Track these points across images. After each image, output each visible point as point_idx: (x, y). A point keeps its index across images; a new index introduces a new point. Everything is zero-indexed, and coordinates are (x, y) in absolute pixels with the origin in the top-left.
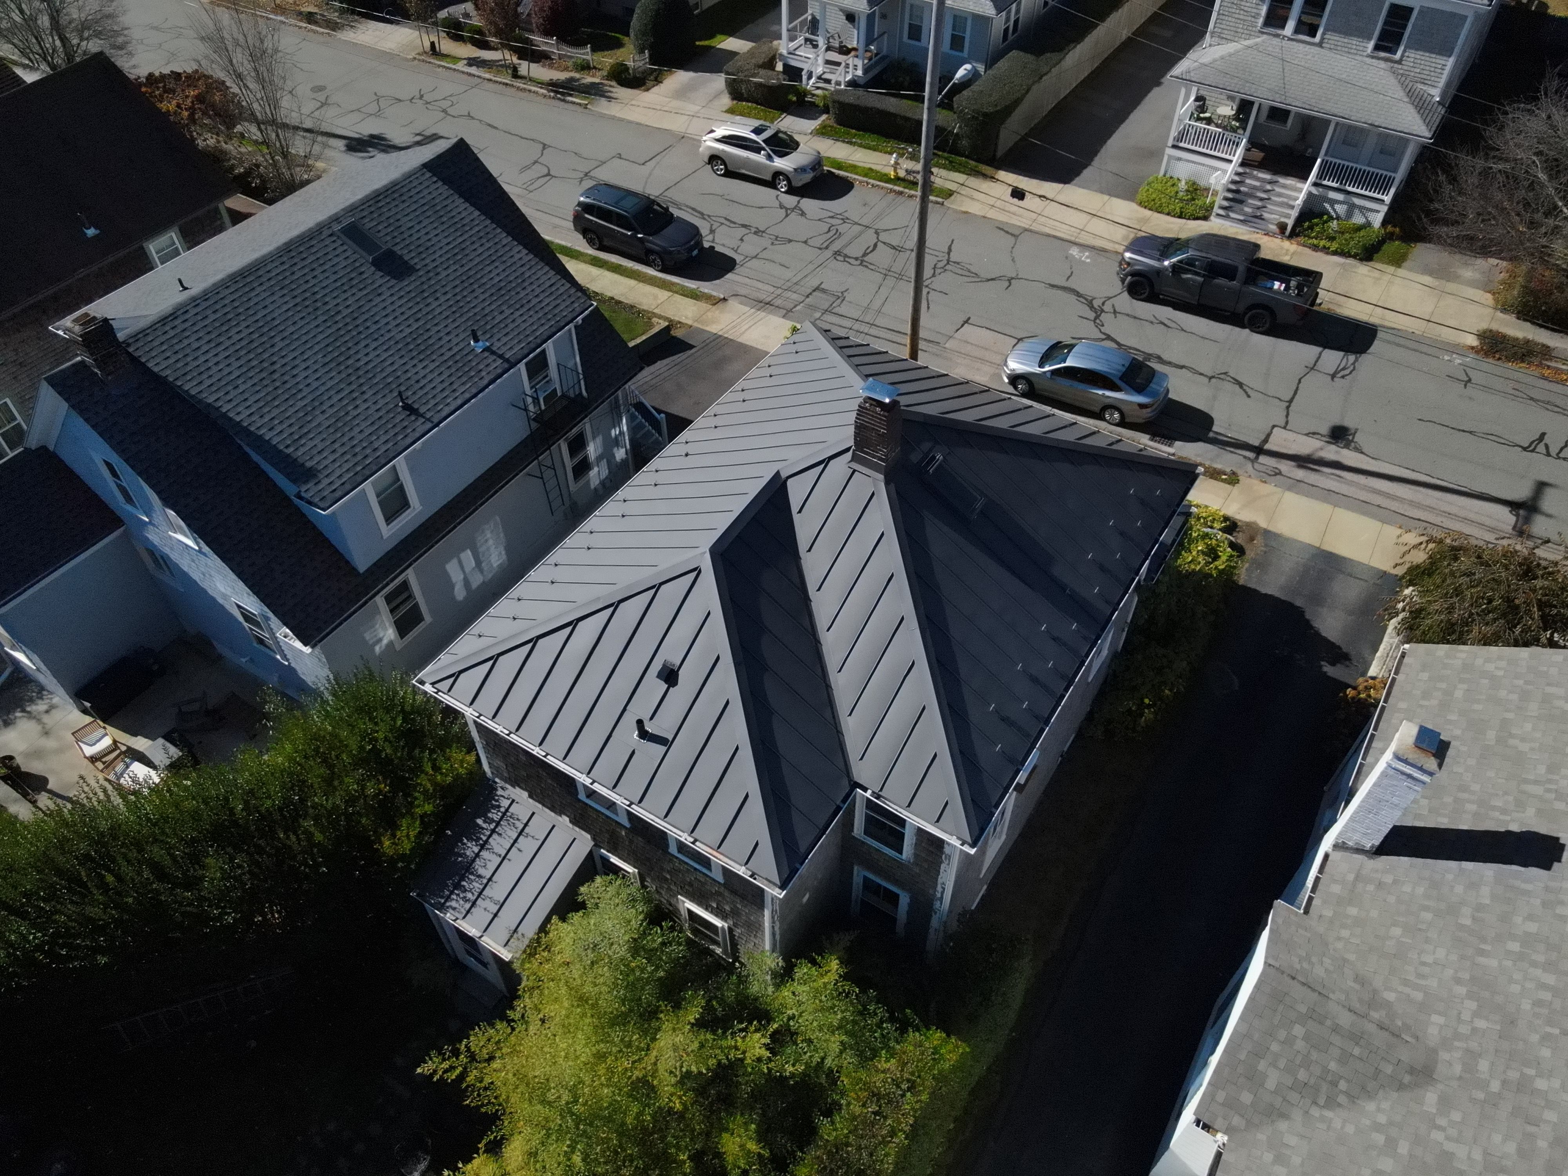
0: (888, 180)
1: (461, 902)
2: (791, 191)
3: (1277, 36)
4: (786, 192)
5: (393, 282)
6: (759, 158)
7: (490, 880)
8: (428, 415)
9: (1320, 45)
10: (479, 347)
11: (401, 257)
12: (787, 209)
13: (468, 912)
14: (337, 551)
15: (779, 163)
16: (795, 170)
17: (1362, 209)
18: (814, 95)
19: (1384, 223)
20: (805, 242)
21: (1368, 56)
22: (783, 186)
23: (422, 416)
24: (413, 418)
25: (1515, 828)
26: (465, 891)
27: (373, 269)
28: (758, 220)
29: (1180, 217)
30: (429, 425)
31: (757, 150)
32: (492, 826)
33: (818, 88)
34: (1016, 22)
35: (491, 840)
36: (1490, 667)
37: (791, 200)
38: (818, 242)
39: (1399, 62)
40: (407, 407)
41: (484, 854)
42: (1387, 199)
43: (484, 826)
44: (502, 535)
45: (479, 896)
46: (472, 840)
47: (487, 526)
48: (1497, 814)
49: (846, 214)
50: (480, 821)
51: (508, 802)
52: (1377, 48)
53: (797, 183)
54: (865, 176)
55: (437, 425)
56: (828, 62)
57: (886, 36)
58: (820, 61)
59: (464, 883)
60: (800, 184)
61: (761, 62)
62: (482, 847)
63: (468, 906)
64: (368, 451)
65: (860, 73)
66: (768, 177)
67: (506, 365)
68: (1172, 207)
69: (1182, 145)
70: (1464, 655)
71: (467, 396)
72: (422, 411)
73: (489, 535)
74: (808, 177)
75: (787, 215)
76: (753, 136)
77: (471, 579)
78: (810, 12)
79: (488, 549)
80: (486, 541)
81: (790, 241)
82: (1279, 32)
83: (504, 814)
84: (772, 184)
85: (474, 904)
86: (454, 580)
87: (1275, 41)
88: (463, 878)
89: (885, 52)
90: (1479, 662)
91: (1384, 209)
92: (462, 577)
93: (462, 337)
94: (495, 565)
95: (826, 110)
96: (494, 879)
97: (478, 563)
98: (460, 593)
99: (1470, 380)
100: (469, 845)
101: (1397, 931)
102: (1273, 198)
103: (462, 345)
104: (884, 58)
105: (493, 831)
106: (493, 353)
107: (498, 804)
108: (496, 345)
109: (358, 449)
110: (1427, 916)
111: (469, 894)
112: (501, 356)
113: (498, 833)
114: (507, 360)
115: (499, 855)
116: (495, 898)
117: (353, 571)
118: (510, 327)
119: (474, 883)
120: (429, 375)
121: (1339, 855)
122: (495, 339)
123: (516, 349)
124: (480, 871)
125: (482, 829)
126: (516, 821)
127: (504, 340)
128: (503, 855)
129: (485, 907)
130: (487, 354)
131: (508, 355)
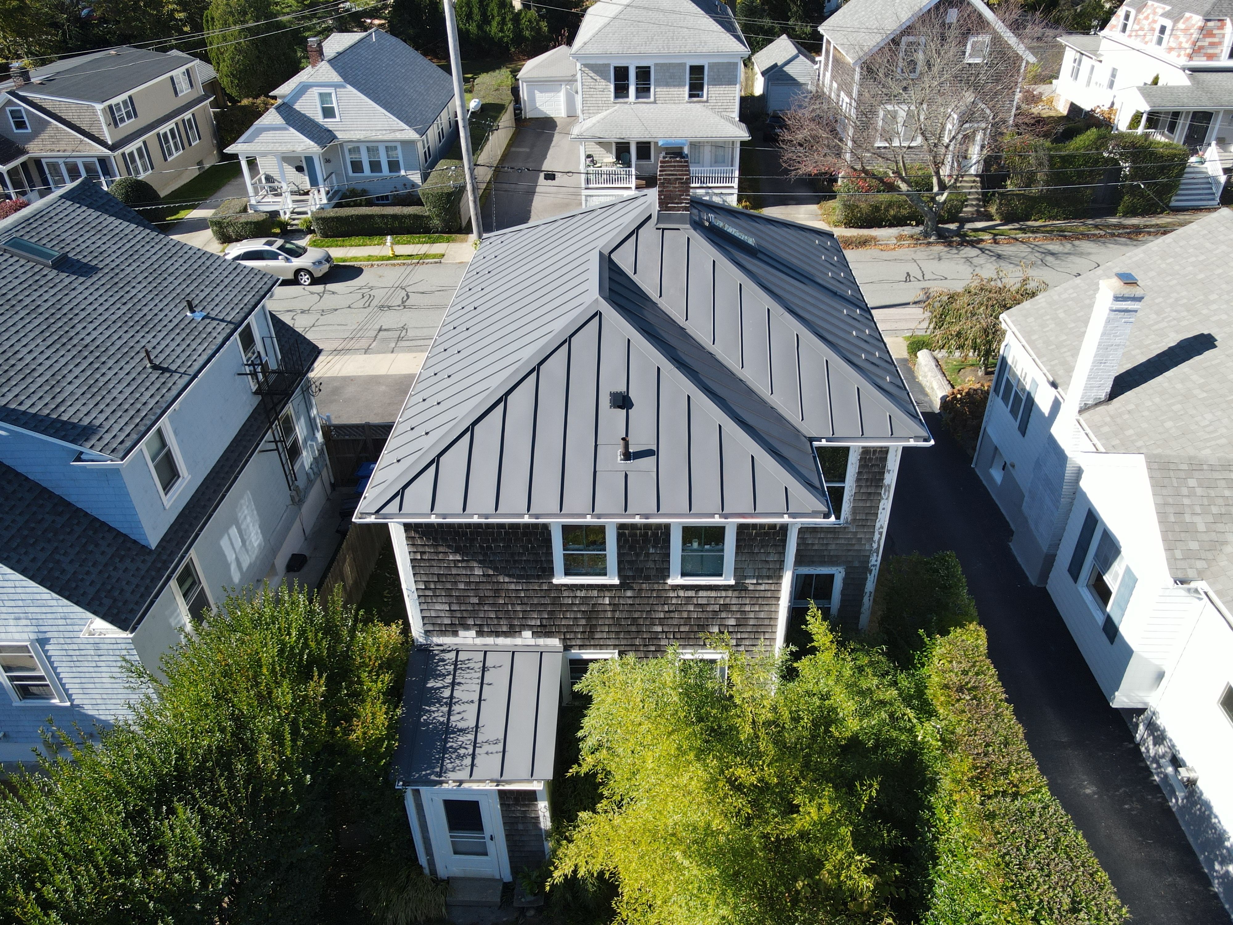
0: (389, 259)
1: (458, 762)
2: (315, 281)
3: (626, 103)
4: (309, 285)
5: (82, 279)
6: (280, 263)
7: (477, 726)
8: (182, 370)
9: (655, 102)
10: (198, 316)
11: (78, 261)
12: (318, 294)
13: (473, 765)
14: (119, 533)
15: (297, 263)
16: (314, 263)
18: (293, 225)
19: (739, 199)
20: (349, 307)
21: (688, 102)
22: (305, 279)
23: (176, 371)
24: (168, 375)
25: (1173, 344)
26: (456, 750)
27: (55, 272)
28: (298, 305)
30: (186, 378)
31: (274, 256)
32: (449, 679)
33: (294, 219)
34: (429, 148)
35: (456, 694)
36: (1065, 296)
37: (319, 288)
38: (361, 303)
39: (707, 102)
40: (155, 367)
41: (456, 708)
42: (735, 184)
43: (439, 685)
44: (255, 512)
45: (475, 747)
46: (434, 704)
47: (243, 501)
48: (1155, 346)
49: (370, 285)
50: (432, 684)
51: (452, 655)
52: (691, 96)
53: (318, 274)
54: (369, 260)
55: (195, 376)
56: (294, 201)
57: (333, 175)
58: (289, 201)
59: (450, 744)
60: (320, 275)
61: (238, 210)
62: (450, 704)
63: (468, 761)
64: (138, 406)
65: (325, 201)
66: (291, 276)
67: (232, 326)
69: (590, 186)
70: (1043, 300)
71: (209, 352)
72: (173, 367)
73: (246, 512)
74: (326, 267)
75: (321, 297)
76: (267, 248)
77: (241, 560)
78: (261, 172)
79: (248, 526)
80: (245, 517)
81: (336, 310)
82: (626, 100)
83: (456, 665)
84: (294, 281)
85: (473, 756)
86: (229, 559)
87: (626, 106)
88: (446, 741)
89: (336, 188)
90: (1056, 297)
91: (735, 191)
92: (234, 556)
93: (176, 311)
94: (256, 544)
95: (310, 231)
96: (480, 725)
97: (244, 542)
98: (236, 576)
100: (433, 709)
101: (1169, 424)
103: (180, 317)
104: (336, 192)
105: (453, 684)
106: (213, 319)
107: (443, 660)
108: (213, 314)
109: (126, 406)
110: (1177, 407)
111: (462, 751)
112: (223, 320)
113: (459, 683)
114: (230, 322)
115: (472, 702)
116: (492, 739)
117: (144, 549)
118: (217, 300)
119: (461, 739)
120: (162, 342)
121: (1086, 415)
122: (208, 309)
123: (233, 314)
124: (461, 725)
125: (439, 688)
126: (471, 665)
127: (218, 309)
128: (476, 697)
129: (487, 753)
130: (208, 321)
131: (229, 319)
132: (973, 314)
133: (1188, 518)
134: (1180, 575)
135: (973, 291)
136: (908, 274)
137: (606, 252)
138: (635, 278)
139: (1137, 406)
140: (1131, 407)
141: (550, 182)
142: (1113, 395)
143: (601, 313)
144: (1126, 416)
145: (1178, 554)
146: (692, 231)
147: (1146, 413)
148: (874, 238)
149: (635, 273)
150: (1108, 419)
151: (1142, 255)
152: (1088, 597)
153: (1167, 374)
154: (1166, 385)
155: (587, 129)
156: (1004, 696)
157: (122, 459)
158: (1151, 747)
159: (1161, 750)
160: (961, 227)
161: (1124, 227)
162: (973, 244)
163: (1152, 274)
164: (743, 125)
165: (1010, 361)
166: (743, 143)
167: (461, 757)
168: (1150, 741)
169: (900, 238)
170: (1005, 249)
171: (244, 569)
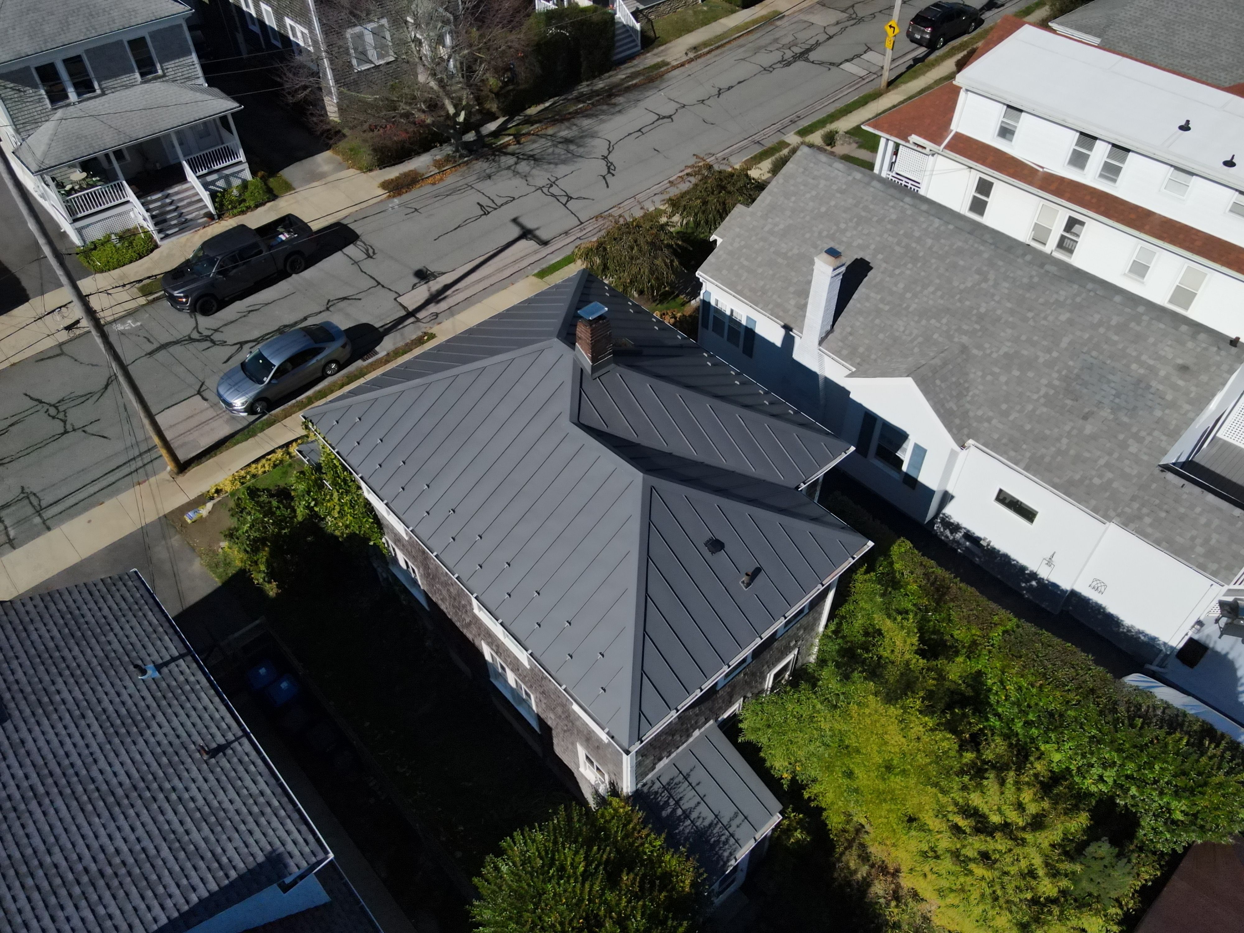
1: (727, 847)
3: (68, 105)
7: (716, 816)
9: (103, 94)
10: (151, 672)
13: (737, 842)
17: (234, 175)
19: (254, 173)
21: (142, 83)
23: (229, 743)
24: (230, 752)
26: (719, 841)
29: (141, 258)
32: (672, 803)
35: (684, 807)
39: (164, 75)
40: (211, 754)
41: (694, 815)
42: (242, 157)
43: (669, 810)
45: (727, 830)
46: (678, 825)
50: (664, 814)
52: (142, 75)
55: (246, 732)
59: (712, 841)
62: (688, 817)
63: (731, 841)
64: (261, 800)
67: (189, 658)
68: (128, 256)
69: (78, 216)
71: (216, 700)
72: (221, 741)
82: (68, 101)
83: (665, 789)
85: (732, 835)
87: (71, 108)
88: (708, 841)
91: (246, 166)
93: (129, 684)
96: (717, 814)
99: (416, 210)
100: (681, 828)
101: (881, 336)
102: (179, 205)
103: (142, 687)
105: (677, 803)
106: (166, 665)
107: (656, 793)
109: (255, 809)
110: (877, 321)
111: (723, 838)
112: (174, 659)
113: (681, 798)
114: (182, 656)
115: (699, 803)
116: (732, 815)
118: (135, 641)
119: (715, 831)
120: (173, 724)
121: (824, 344)
122: (146, 658)
123: (170, 645)
124: (706, 823)
125: (672, 812)
126: (676, 781)
127: (151, 650)
128: (699, 799)
129: (738, 827)
130: (165, 670)
131: (175, 654)
134: (961, 443)
135: (614, 235)
136: (479, 204)
137: (575, 420)
138: (610, 431)
139: (851, 327)
140: (849, 329)
142: (833, 324)
143: (655, 487)
144: (851, 338)
147: (861, 332)
148: (416, 172)
149: (607, 426)
150: (840, 344)
151: (770, 198)
153: (855, 296)
154: (858, 305)
158: (949, 535)
159: (958, 535)
161: (597, 93)
163: (788, 213)
164: (216, 90)
165: (713, 303)
166: (233, 114)
167: (726, 842)
168: (947, 532)
169: (438, 164)
170: (533, 148)
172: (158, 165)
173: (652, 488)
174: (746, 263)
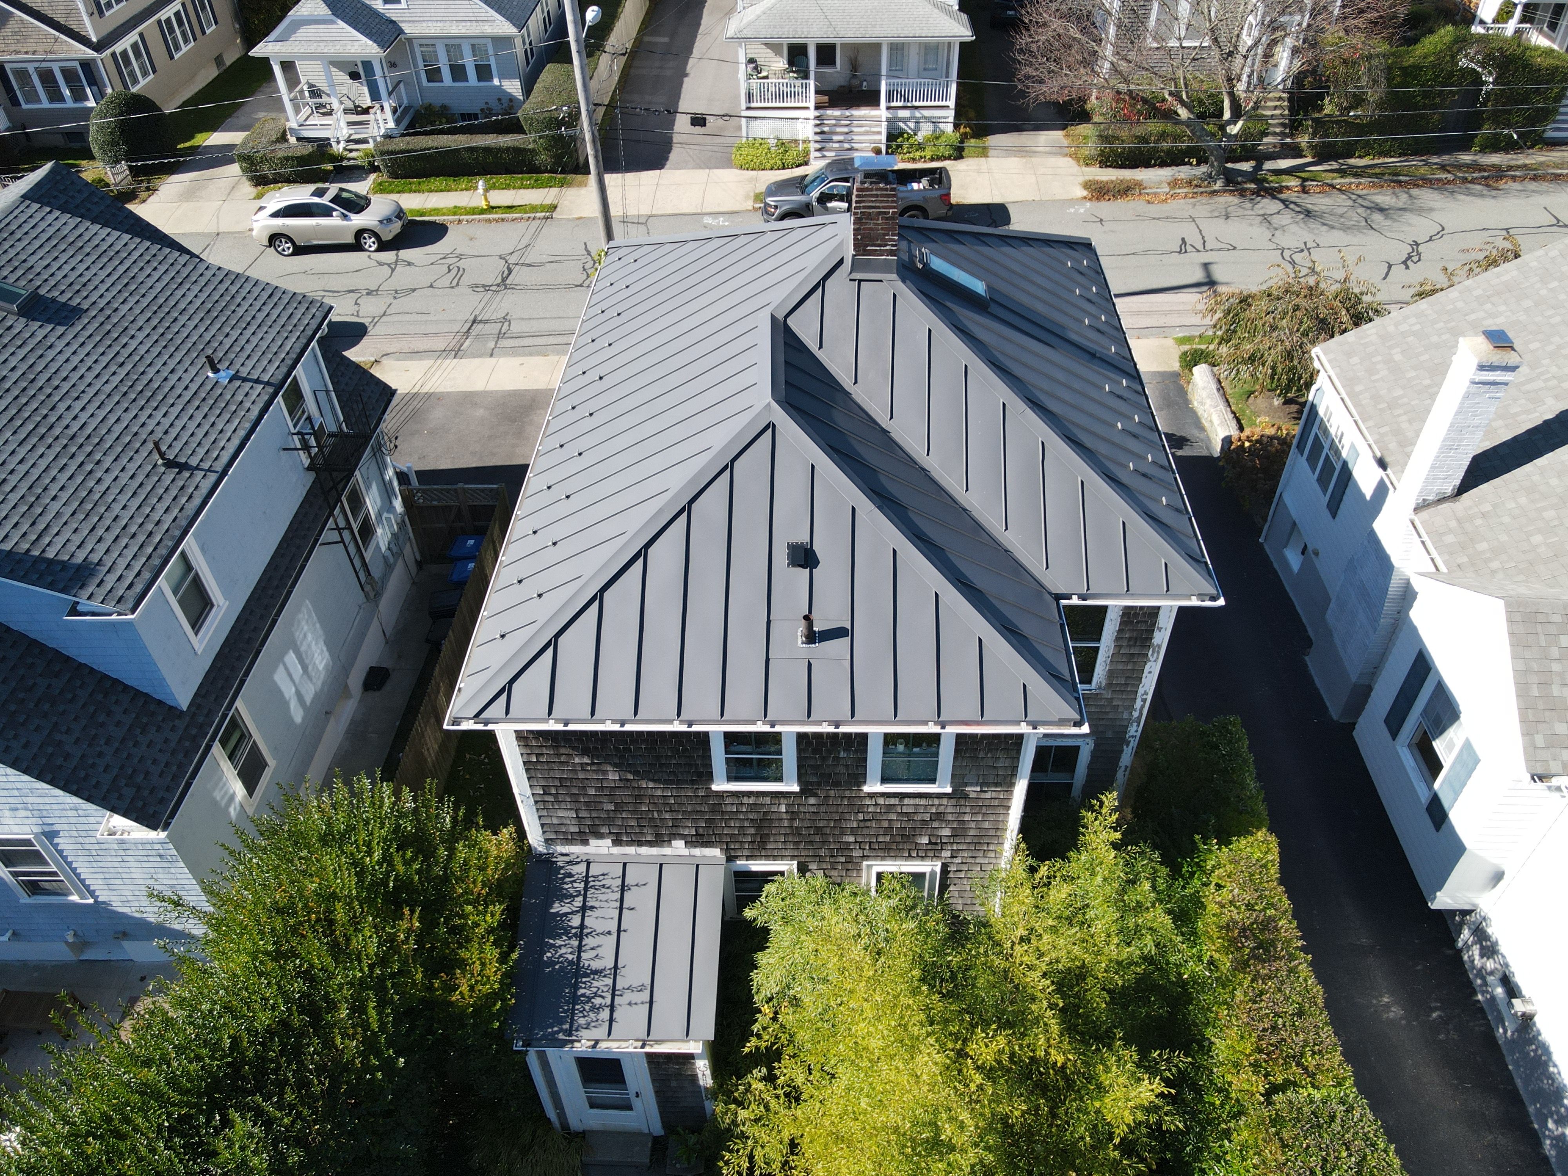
0: (482, 212)
1: (592, 1015)
2: (383, 246)
4: (376, 251)
5: (60, 329)
6: (335, 221)
7: (616, 967)
8: (206, 465)
10: (224, 377)
11: (54, 300)
12: (389, 265)
13: (611, 1020)
14: (138, 693)
15: (358, 220)
16: (381, 222)
17: (931, 118)
18: (349, 159)
19: (956, 126)
20: (431, 286)
22: (370, 243)
23: (197, 468)
24: (186, 474)
25: (1550, 416)
26: (589, 999)
27: (23, 320)
28: (363, 282)
29: (784, 168)
30: (213, 477)
31: (326, 212)
32: (578, 902)
33: (351, 151)
34: (530, 44)
35: (587, 922)
36: (1404, 327)
37: (388, 256)
38: (446, 281)
40: (170, 464)
41: (589, 941)
42: (952, 103)
43: (565, 910)
44: (318, 625)
45: (613, 995)
46: (560, 936)
47: (300, 616)
48: (1524, 417)
49: (458, 252)
50: (556, 908)
51: (582, 868)
53: (387, 236)
54: (455, 214)
55: (224, 473)
56: (350, 124)
57: (402, 85)
58: (343, 124)
59: (582, 991)
60: (390, 237)
61: (274, 139)
62: (580, 937)
63: (605, 1014)
64: (149, 527)
65: (391, 124)
66: (350, 239)
67: (271, 390)
68: (772, 162)
69: (753, 105)
70: (1374, 331)
71: (242, 433)
72: (194, 462)
73: (306, 628)
74: (396, 227)
75: (393, 270)
76: (316, 200)
77: (303, 691)
78: (303, 80)
79: (309, 647)
80: (305, 636)
81: (414, 290)
83: (587, 882)
84: (356, 246)
85: (612, 1007)
86: (287, 696)
88: (576, 987)
89: (405, 102)
90: (1391, 329)
91: (951, 113)
92: (293, 689)
93: (193, 371)
94: (321, 667)
95: (375, 169)
96: (620, 965)
97: (305, 668)
98: (298, 715)
99: (1101, 220)
100: (559, 942)
101: (1537, 539)
102: (855, 130)
103: (199, 381)
104: (407, 109)
105: (584, 909)
106: (245, 380)
107: (570, 875)
108: (244, 373)
109: (133, 529)
110: (1550, 514)
111: (597, 1001)
112: (257, 381)
113: (592, 908)
114: (268, 383)
115: (609, 933)
116: (635, 984)
117: (173, 711)
118: (249, 348)
119: (595, 984)
120: (177, 422)
121: (1425, 514)
122: (237, 366)
123: (271, 370)
124: (595, 965)
125: (566, 914)
126: (607, 882)
127: (250, 363)
128: (614, 929)
129: (630, 1004)
130: (237, 383)
131: (265, 378)
132: (1274, 328)
133: (1556, 691)
134: (1540, 771)
135: (1275, 293)
136: (1183, 240)
137: (780, 316)
138: (820, 355)
139: (1495, 506)
140: (1487, 507)
141: (698, 129)
142: (1463, 488)
143: (774, 425)
144: (1479, 522)
145: (1540, 740)
146: (900, 284)
147: (1506, 519)
148: (1139, 184)
149: (821, 347)
150: (1453, 524)
151: (1515, 273)
152: (1409, 760)
153: (1539, 462)
154: (1536, 478)
155: (749, 24)
156: (1300, 943)
157: (133, 611)
158: (1477, 957)
159: (1490, 965)
160: (1258, 168)
161: (1481, 168)
162: (1273, 193)
163: (1527, 303)
165: (1321, 412)
167: (596, 1009)
168: (1476, 951)
169: (1174, 183)
170: (1318, 202)
171: (308, 703)
172: (865, 84)
173: (771, 426)
174: (1398, 357)
